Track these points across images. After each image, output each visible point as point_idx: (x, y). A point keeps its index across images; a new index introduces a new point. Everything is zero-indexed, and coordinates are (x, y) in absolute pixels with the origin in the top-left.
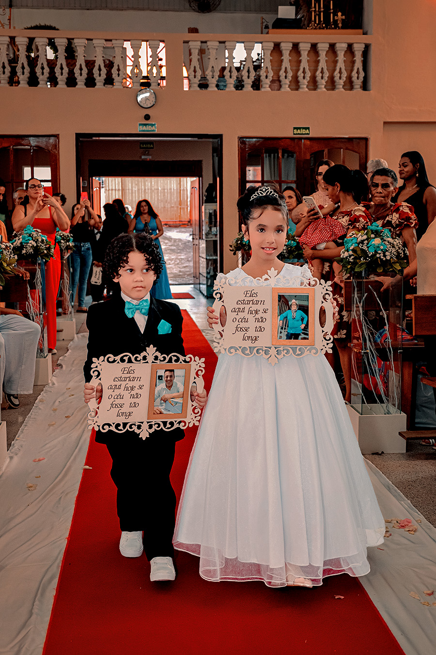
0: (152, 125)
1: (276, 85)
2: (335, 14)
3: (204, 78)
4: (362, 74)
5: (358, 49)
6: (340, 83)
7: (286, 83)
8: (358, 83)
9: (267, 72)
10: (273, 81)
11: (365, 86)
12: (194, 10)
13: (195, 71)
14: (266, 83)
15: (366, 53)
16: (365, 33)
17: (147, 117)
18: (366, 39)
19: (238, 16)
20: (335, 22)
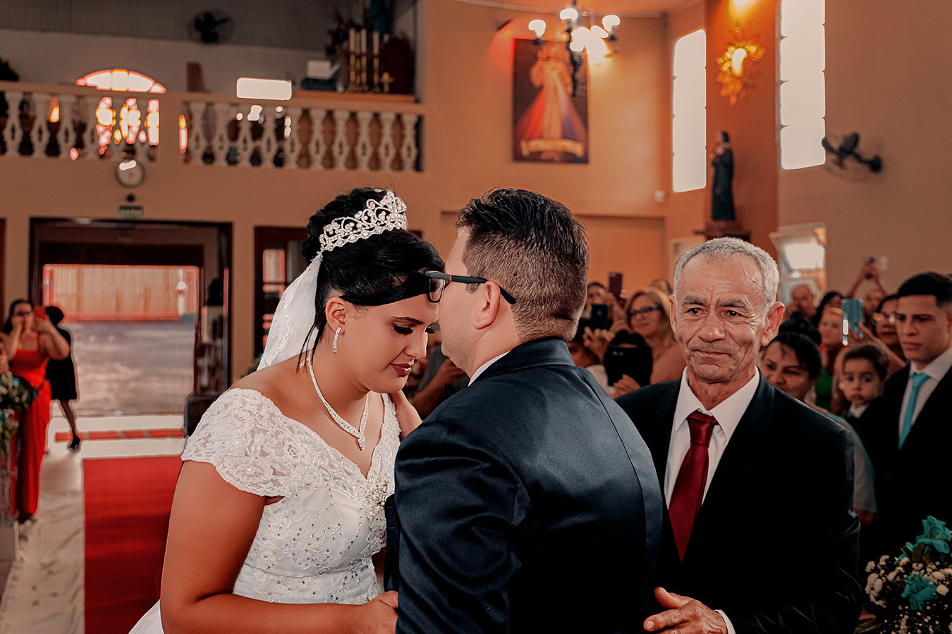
0: (138, 208)
1: (304, 161)
2: (381, 75)
3: (210, 147)
4: (414, 152)
5: (409, 120)
6: (387, 161)
7: (318, 159)
8: (409, 161)
9: (292, 144)
10: (300, 157)
11: (418, 166)
12: (195, 40)
13: (197, 139)
14: (292, 158)
15: (418, 126)
16: (417, 101)
17: (131, 198)
18: (418, 109)
19: (256, 50)
20: (381, 85)
